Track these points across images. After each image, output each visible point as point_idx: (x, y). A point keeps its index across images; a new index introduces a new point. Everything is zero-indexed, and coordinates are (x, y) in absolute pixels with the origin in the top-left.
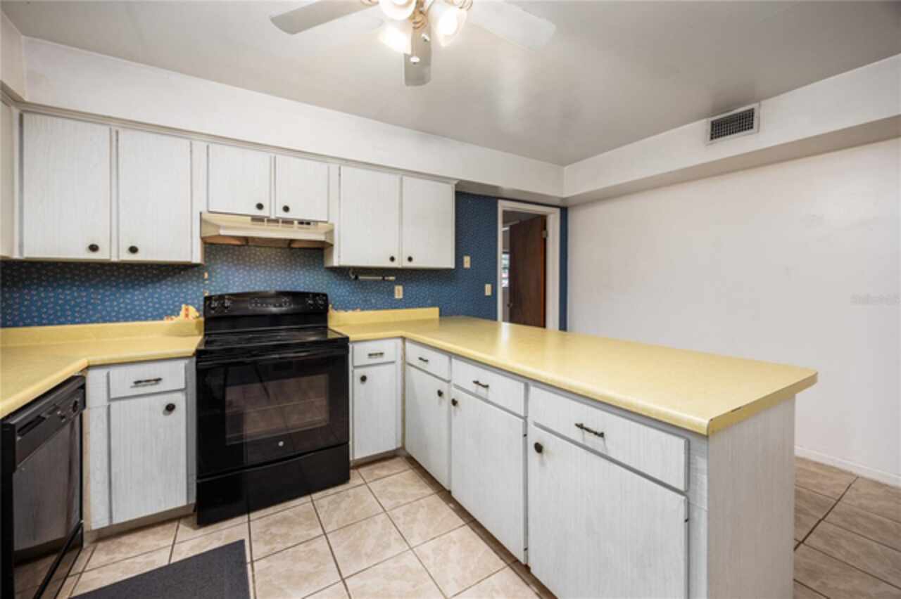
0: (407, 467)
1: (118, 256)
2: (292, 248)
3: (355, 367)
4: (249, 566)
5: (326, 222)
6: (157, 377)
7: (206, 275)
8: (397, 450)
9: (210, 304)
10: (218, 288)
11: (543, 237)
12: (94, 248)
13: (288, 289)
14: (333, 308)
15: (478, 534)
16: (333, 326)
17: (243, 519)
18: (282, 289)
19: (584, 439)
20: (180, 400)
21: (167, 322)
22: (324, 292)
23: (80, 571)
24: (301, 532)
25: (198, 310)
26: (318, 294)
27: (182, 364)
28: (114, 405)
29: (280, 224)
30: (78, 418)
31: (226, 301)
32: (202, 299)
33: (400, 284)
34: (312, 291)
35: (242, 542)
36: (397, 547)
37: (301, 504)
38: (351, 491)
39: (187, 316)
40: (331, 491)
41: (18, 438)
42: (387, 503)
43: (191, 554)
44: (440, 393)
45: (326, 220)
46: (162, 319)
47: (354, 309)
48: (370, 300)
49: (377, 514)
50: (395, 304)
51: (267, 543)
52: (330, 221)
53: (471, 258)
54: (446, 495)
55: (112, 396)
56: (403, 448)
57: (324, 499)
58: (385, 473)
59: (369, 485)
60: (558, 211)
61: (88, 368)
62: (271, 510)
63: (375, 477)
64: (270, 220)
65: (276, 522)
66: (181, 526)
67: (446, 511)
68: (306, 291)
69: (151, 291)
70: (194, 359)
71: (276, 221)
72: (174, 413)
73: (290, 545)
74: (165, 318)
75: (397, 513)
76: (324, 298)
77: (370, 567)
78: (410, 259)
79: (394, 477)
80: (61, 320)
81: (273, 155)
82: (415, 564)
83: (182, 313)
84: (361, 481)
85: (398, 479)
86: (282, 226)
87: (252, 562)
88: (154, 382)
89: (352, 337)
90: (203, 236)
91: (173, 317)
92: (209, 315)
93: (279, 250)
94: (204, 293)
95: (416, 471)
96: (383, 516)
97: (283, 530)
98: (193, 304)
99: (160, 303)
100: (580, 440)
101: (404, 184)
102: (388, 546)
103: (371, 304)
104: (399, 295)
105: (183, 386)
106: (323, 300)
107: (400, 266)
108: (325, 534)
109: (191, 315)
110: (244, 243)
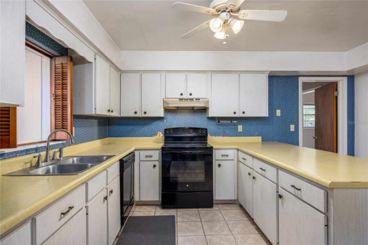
0: (239, 208)
1: (141, 115)
2: (194, 110)
3: (216, 160)
4: (176, 223)
5: (206, 98)
6: (151, 155)
7: (165, 121)
8: (235, 200)
9: (166, 131)
10: (169, 126)
11: (335, 95)
12: (136, 113)
13: (193, 127)
14: (210, 135)
15: (263, 238)
16: (210, 143)
17: (175, 210)
18: (190, 126)
19: (295, 193)
20: (157, 164)
21: (154, 138)
22: (206, 128)
23: (133, 211)
24: (193, 219)
25: (163, 134)
26: (203, 129)
27: (158, 152)
28: (141, 162)
29: (189, 101)
30: (133, 164)
31: (171, 131)
32: (164, 130)
33: (241, 125)
34: (201, 127)
35: (174, 216)
36: (226, 232)
37: (195, 211)
38: (213, 211)
39: (159, 136)
40: (206, 209)
41: (124, 164)
42: (227, 219)
43: (160, 215)
44: (249, 174)
45: (206, 97)
46: (152, 137)
47: (219, 136)
48: (226, 132)
49: (222, 221)
50: (238, 134)
51: (182, 218)
52: (208, 98)
53: (281, 111)
54: (252, 220)
55: (141, 160)
56: (237, 200)
57: (202, 211)
58: (228, 208)
59: (221, 211)
60: (346, 79)
61: (135, 150)
62: (184, 210)
63: (224, 209)
64: (185, 99)
65: (185, 214)
66: (158, 207)
67: (252, 227)
68: (199, 127)
69: (149, 127)
70: (161, 150)
71: (187, 99)
72: (156, 168)
73: (189, 221)
74: (153, 136)
75: (231, 222)
76: (206, 130)
77: (215, 235)
78: (244, 113)
79: (233, 211)
80: (128, 136)
81: (186, 74)
82: (233, 239)
83: (158, 135)
84: (218, 209)
85: (234, 212)
86: (190, 102)
87: (177, 222)
88: (150, 157)
89: (214, 147)
90: (164, 107)
91: (155, 136)
92: (166, 136)
93: (189, 110)
94: (164, 127)
95: (243, 211)
96: (224, 222)
97: (187, 216)
98: (161, 132)
99: (152, 131)
100: (293, 193)
101: (241, 78)
102: (224, 231)
103: (227, 133)
104: (240, 130)
105: (158, 159)
106: (205, 131)
107: (239, 116)
108: (201, 221)
109: (161, 135)
110: (177, 108)
